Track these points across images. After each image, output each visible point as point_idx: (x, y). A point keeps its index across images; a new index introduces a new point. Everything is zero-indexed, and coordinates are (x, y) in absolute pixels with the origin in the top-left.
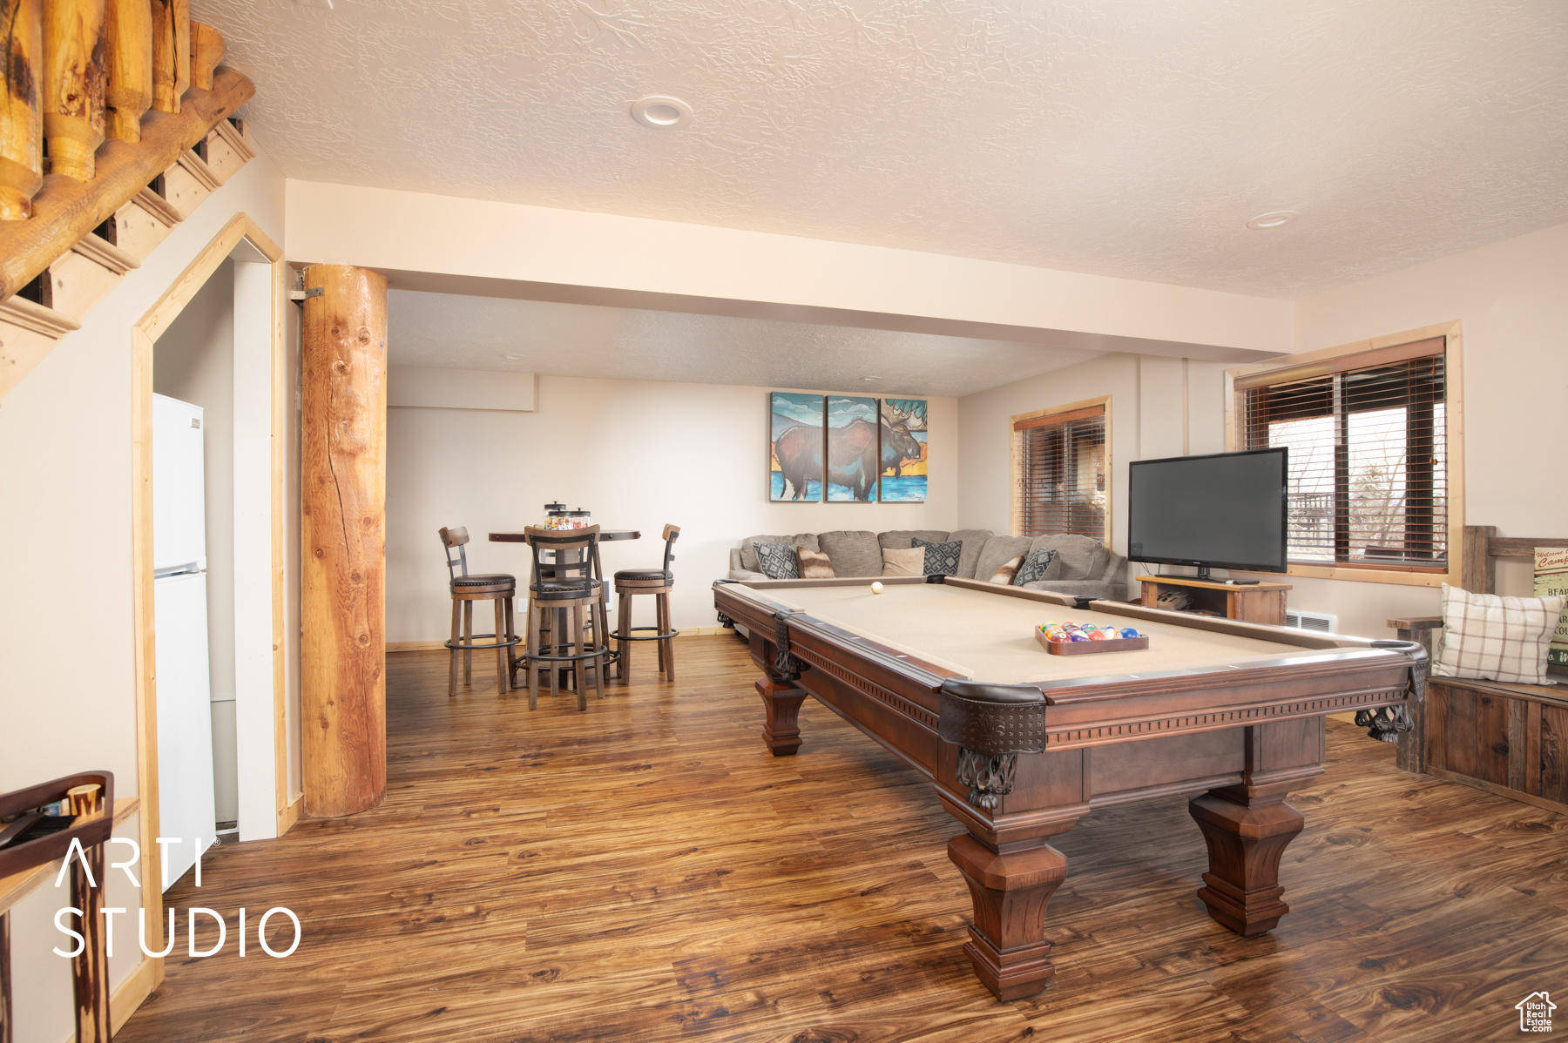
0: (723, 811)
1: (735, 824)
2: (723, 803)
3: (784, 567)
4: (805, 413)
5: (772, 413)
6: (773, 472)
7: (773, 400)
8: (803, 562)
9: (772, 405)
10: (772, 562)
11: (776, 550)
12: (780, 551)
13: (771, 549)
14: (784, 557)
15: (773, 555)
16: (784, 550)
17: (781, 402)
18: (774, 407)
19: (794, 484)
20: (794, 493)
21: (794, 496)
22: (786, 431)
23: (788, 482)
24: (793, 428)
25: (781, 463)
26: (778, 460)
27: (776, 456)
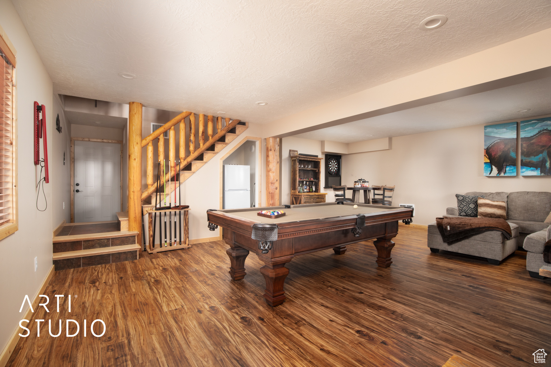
3: (468, 206)
4: (505, 132)
5: (485, 135)
6: (485, 163)
7: (485, 130)
8: (479, 205)
9: (485, 132)
10: (462, 203)
11: (467, 198)
12: (470, 199)
13: (464, 198)
14: (470, 202)
15: (464, 200)
16: (472, 199)
17: (489, 130)
18: (485, 133)
19: (497, 168)
20: (497, 172)
21: (498, 174)
22: (492, 143)
23: (493, 167)
24: (497, 141)
25: (489, 159)
26: (488, 157)
27: (486, 155)
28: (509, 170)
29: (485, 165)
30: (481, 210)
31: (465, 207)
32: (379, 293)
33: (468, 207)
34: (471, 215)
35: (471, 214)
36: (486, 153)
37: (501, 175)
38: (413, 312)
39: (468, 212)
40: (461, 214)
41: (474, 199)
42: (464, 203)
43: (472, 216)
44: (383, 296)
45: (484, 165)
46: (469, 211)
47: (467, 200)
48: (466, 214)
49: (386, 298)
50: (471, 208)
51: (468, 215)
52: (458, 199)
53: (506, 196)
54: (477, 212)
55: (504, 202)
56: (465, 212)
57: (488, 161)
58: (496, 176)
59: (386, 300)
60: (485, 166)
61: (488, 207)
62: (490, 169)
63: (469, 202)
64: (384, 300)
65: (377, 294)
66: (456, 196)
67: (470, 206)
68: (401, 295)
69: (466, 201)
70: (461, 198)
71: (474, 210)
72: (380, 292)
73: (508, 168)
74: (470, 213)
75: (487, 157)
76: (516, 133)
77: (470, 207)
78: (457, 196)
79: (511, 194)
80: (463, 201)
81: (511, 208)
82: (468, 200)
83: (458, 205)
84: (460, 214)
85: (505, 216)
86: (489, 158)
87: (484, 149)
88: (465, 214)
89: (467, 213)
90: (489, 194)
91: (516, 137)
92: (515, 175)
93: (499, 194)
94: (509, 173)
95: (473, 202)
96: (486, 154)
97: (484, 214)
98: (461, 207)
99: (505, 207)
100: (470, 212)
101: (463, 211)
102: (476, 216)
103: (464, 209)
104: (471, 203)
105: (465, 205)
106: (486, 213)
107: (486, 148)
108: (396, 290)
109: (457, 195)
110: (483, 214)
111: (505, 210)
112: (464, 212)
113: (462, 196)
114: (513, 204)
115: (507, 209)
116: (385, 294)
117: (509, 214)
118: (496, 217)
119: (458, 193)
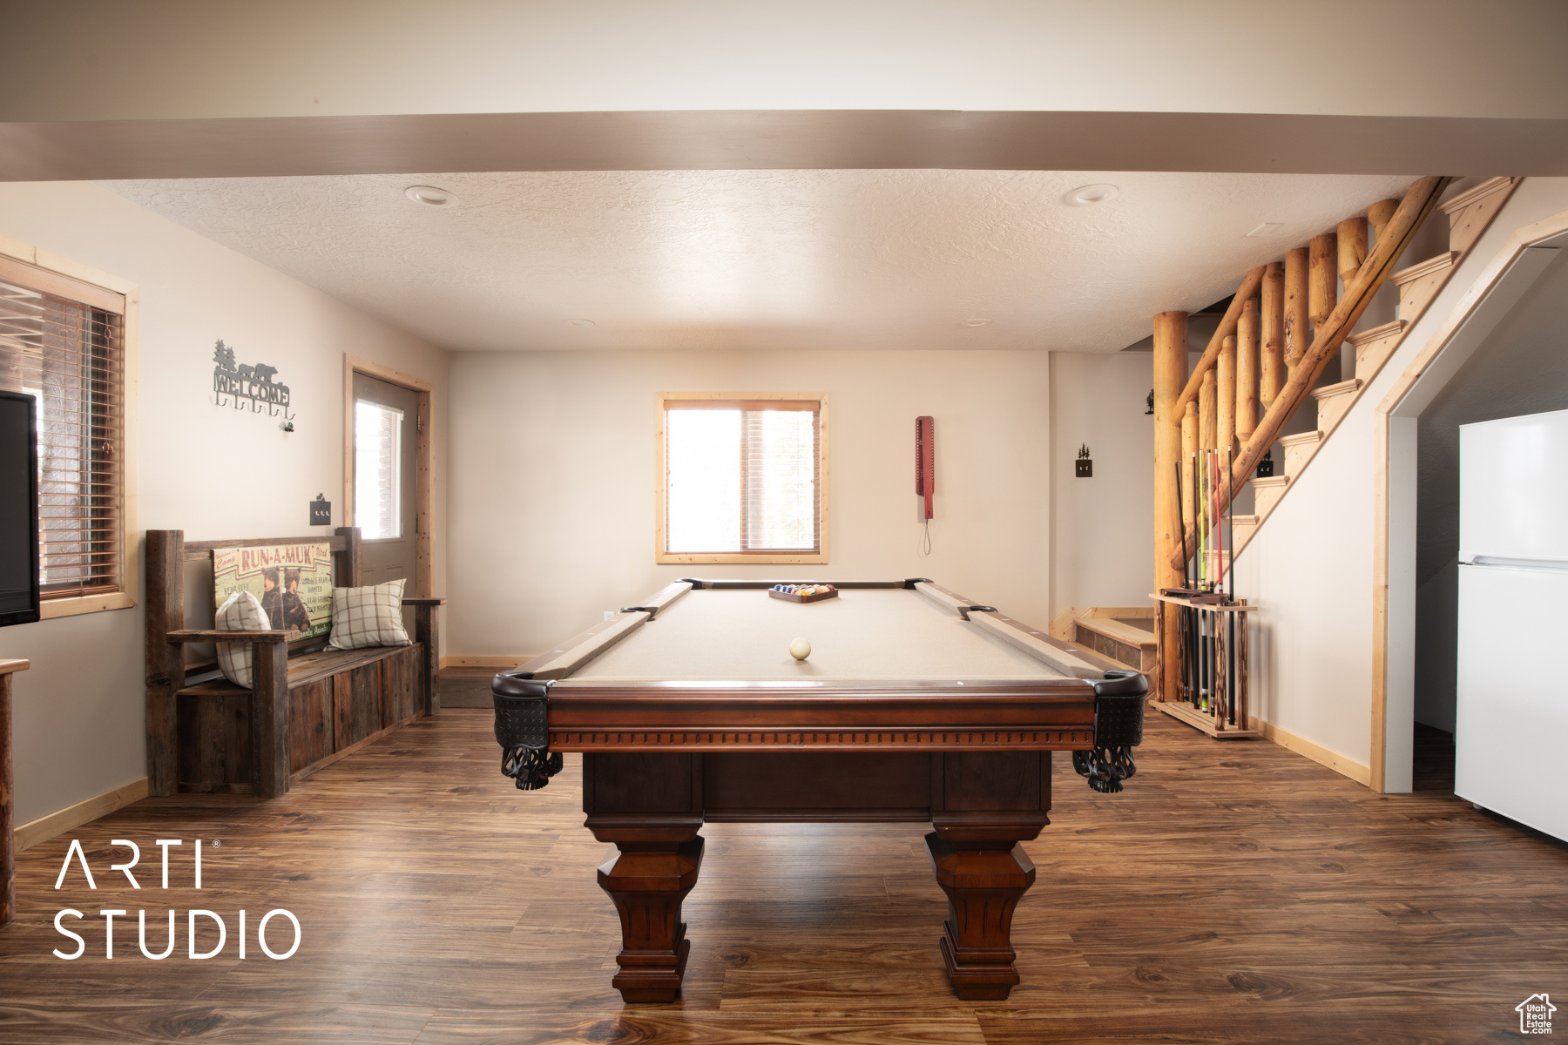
0: (1062, 869)
1: (1043, 852)
2: (1064, 881)
32: (573, 843)
38: (471, 824)
44: (555, 837)
49: (547, 835)
59: (544, 830)
64: (548, 829)
65: (577, 838)
68: (511, 857)
72: (571, 846)
108: (533, 870)
116: (556, 846)
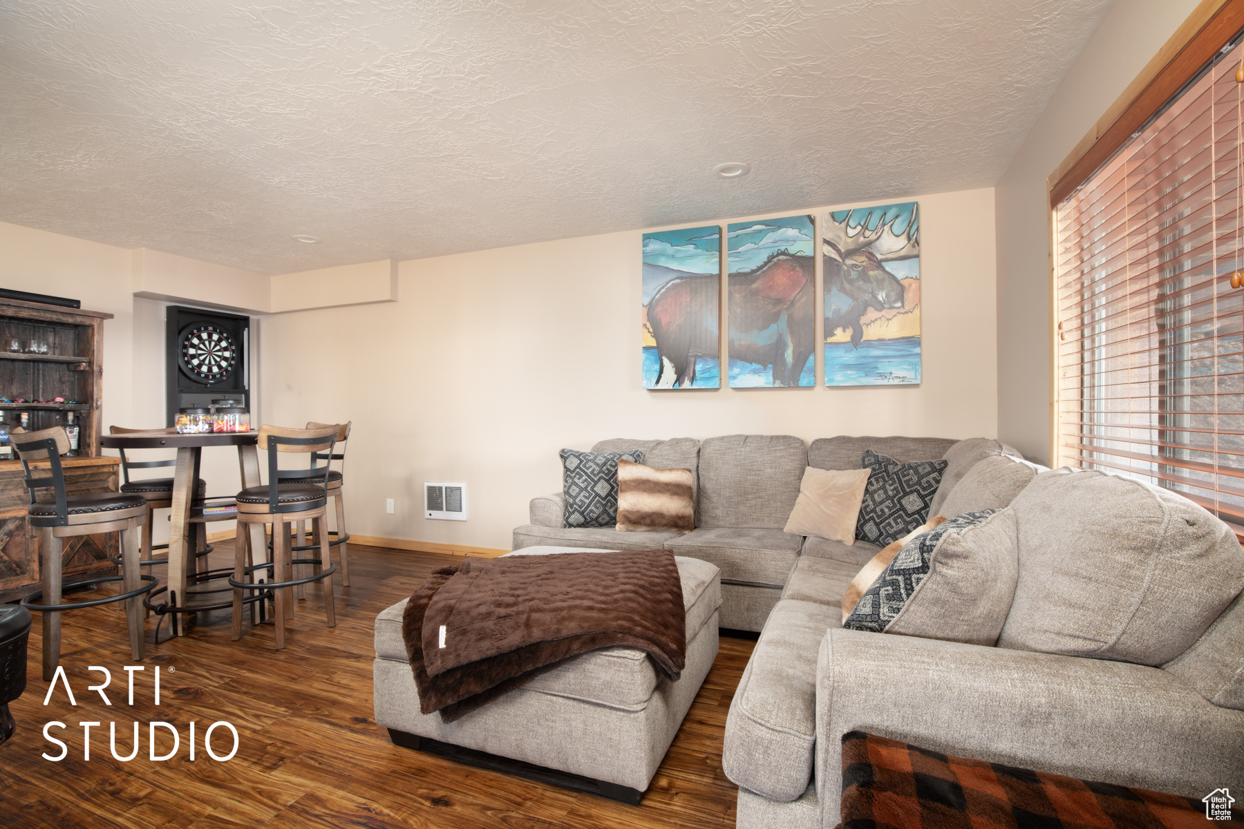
3: (592, 489)
4: (691, 256)
5: (644, 263)
6: (644, 348)
7: (645, 246)
8: (619, 484)
9: (644, 253)
10: (576, 480)
11: (590, 464)
12: (597, 465)
13: (581, 461)
14: (598, 474)
15: (581, 469)
16: (605, 464)
17: (654, 246)
18: (645, 255)
19: (674, 363)
20: (675, 377)
21: (675, 382)
22: (662, 288)
23: (666, 361)
24: (673, 282)
25: (655, 335)
26: (651, 330)
27: (649, 325)
28: (703, 372)
29: (645, 355)
30: (627, 502)
31: (582, 494)
33: (590, 495)
34: (600, 520)
35: (598, 517)
36: (646, 318)
37: (684, 386)
39: (591, 511)
40: (571, 520)
41: (611, 465)
42: (581, 481)
43: (604, 521)
45: (642, 356)
46: (593, 508)
47: (590, 470)
48: (584, 517)
50: (600, 497)
51: (592, 519)
52: (565, 467)
53: (696, 450)
54: (616, 510)
55: (690, 471)
56: (582, 513)
57: (653, 343)
58: (672, 388)
60: (646, 358)
61: (644, 491)
62: (657, 367)
63: (595, 475)
66: (562, 456)
67: (598, 489)
69: (586, 473)
70: (573, 463)
71: (607, 502)
73: (701, 365)
74: (595, 516)
75: (649, 332)
76: (718, 259)
77: (597, 495)
78: (564, 456)
79: (707, 442)
80: (578, 473)
81: (709, 486)
82: (594, 470)
83: (565, 486)
84: (567, 518)
85: (689, 517)
86: (654, 332)
87: (643, 306)
88: (582, 520)
89: (588, 514)
90: (652, 445)
91: (718, 272)
92: (717, 386)
93: (677, 443)
94: (702, 379)
95: (606, 475)
96: (648, 320)
97: (633, 517)
98: (570, 496)
99: (690, 488)
100: (598, 512)
101: (576, 510)
102: (611, 522)
103: (581, 500)
104: (599, 480)
105: (582, 485)
106: (638, 512)
107: (646, 301)
109: (563, 451)
110: (630, 516)
111: (691, 497)
112: (579, 512)
113: (578, 455)
114: (712, 475)
115: (696, 494)
117: (701, 506)
118: (665, 522)
119: (568, 447)
